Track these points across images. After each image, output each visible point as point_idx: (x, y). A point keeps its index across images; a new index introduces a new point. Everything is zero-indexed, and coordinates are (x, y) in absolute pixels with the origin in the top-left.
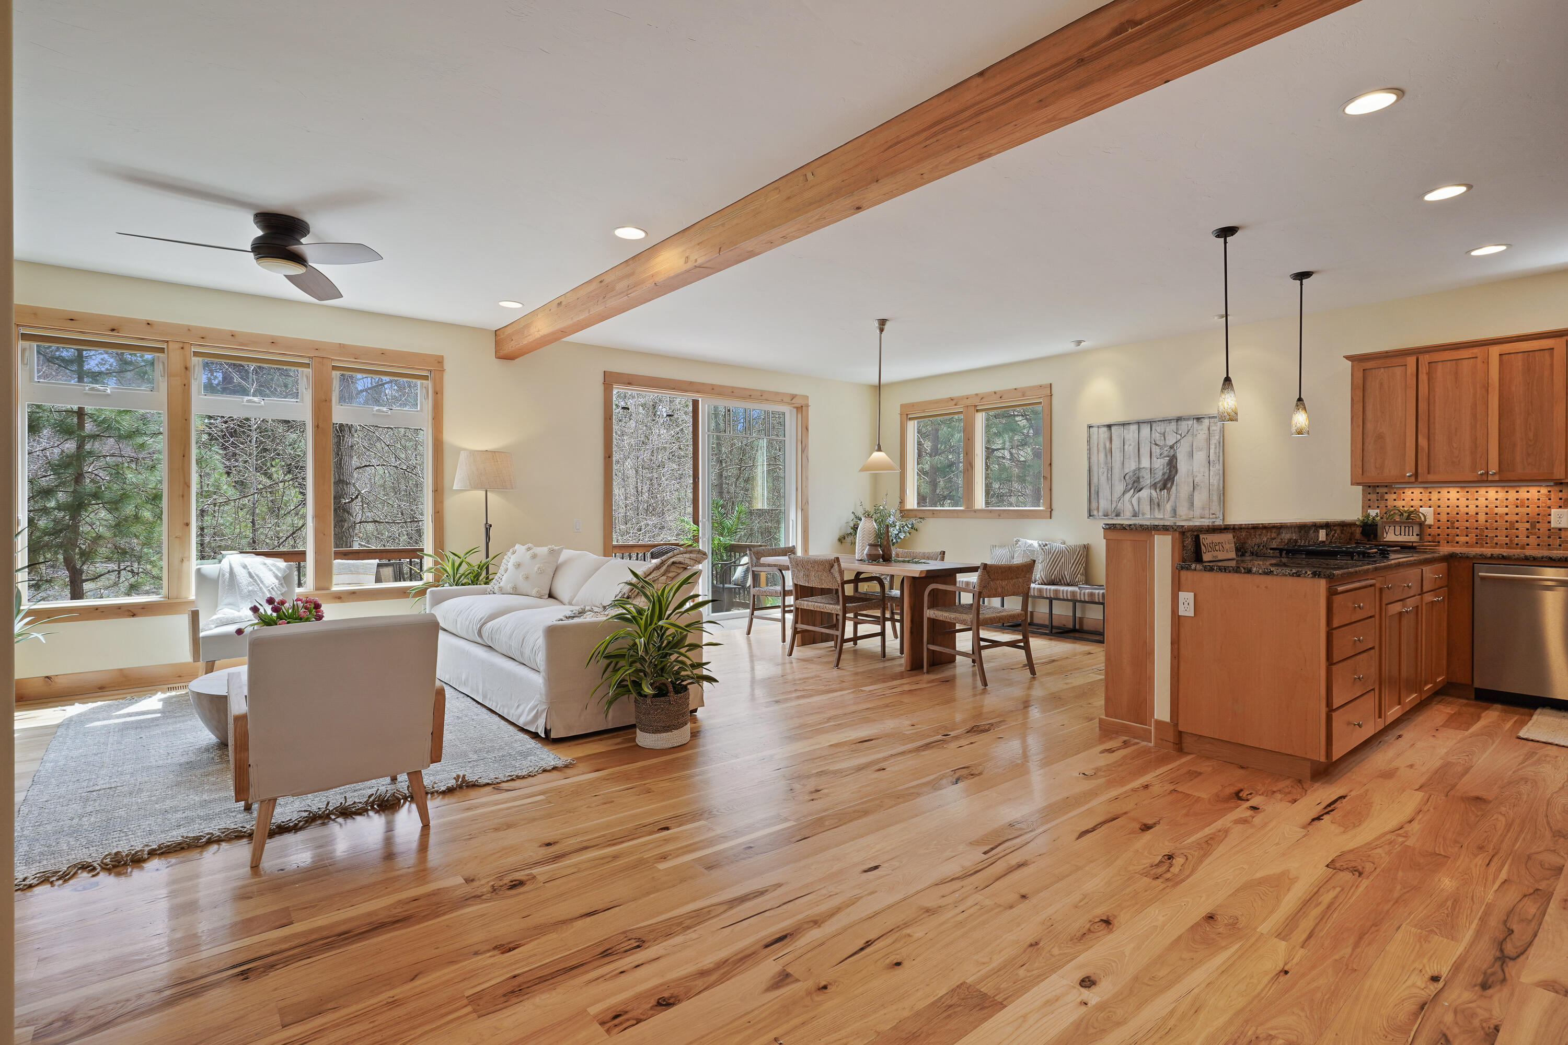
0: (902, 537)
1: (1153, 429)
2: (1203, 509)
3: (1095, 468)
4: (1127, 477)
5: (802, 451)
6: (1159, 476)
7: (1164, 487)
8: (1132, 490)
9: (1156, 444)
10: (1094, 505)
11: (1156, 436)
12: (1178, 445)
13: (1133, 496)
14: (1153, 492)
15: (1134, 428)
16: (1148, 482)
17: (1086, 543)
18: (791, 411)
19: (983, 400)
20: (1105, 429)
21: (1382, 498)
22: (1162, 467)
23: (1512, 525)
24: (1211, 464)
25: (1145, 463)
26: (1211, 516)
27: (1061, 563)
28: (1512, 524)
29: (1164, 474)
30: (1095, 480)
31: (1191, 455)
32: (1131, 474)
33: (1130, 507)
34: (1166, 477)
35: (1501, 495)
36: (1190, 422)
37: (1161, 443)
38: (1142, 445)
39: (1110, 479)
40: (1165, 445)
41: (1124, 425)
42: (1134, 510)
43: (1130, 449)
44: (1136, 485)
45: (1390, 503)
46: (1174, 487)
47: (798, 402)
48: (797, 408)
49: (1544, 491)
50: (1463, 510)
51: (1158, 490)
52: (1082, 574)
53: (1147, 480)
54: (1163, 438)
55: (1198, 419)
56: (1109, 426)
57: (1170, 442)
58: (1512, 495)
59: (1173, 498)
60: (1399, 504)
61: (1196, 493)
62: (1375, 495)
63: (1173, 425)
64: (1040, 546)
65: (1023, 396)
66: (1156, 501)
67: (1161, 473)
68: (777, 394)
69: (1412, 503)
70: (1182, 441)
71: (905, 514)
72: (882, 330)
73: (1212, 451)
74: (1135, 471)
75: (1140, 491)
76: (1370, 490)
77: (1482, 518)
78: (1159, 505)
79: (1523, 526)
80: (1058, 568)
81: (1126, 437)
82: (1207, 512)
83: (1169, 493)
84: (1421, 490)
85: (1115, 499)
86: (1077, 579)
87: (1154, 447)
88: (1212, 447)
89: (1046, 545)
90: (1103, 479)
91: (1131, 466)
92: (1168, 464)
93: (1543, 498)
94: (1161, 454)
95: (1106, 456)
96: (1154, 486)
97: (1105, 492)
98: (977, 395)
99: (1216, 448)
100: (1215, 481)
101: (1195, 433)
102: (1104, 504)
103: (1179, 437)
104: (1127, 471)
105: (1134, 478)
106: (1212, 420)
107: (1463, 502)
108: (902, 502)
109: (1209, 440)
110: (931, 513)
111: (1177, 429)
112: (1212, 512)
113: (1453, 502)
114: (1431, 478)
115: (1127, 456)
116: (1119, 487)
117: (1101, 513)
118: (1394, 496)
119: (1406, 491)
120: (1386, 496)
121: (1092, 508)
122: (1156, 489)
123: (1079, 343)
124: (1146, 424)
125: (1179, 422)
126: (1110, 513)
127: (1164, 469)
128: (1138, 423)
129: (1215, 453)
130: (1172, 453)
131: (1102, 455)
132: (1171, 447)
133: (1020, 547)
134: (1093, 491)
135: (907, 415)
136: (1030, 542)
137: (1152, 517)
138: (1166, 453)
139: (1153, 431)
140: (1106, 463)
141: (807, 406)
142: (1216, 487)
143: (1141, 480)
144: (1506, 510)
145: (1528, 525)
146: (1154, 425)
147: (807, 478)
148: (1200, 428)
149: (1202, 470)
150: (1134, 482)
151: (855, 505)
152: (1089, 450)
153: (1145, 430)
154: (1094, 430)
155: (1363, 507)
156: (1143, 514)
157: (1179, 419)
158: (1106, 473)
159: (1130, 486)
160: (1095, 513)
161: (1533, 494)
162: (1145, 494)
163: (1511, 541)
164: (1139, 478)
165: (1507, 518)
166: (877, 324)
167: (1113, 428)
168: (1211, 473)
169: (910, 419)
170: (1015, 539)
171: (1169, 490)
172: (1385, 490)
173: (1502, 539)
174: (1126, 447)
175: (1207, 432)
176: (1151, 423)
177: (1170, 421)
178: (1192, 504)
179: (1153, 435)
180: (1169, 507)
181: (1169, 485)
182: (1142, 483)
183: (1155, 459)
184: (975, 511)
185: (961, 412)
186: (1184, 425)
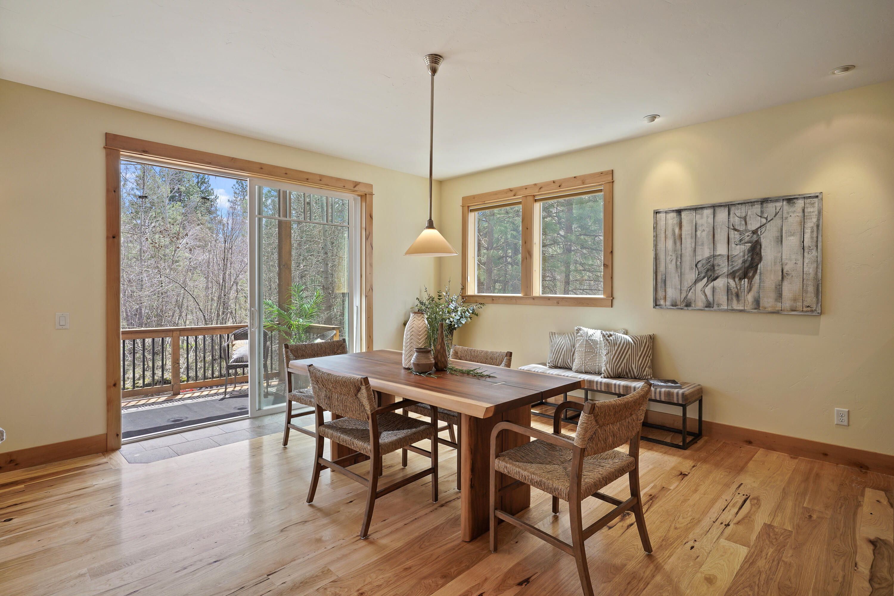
0: (464, 322)
1: (732, 213)
2: (795, 300)
3: (662, 256)
4: (699, 265)
5: (367, 239)
6: (738, 264)
7: (745, 275)
8: (706, 279)
9: (735, 230)
10: (661, 294)
11: (736, 220)
12: (763, 230)
13: (706, 285)
14: (731, 282)
15: (708, 212)
16: (725, 270)
17: (651, 334)
18: (355, 199)
19: (542, 189)
20: (674, 215)
22: (742, 254)
24: (806, 250)
25: (722, 249)
26: (805, 309)
27: (627, 356)
29: (744, 262)
30: (662, 268)
31: (780, 240)
32: (704, 262)
33: (703, 297)
34: (747, 265)
36: (779, 204)
37: (742, 228)
38: (718, 231)
39: (679, 267)
40: (746, 231)
41: (696, 209)
42: (707, 300)
43: (703, 235)
44: (709, 273)
46: (757, 277)
47: (362, 190)
48: (361, 196)
51: (737, 280)
52: (649, 367)
53: (724, 268)
54: (743, 222)
55: (790, 200)
56: (679, 212)
57: (753, 226)
59: (755, 288)
61: (786, 284)
63: (757, 209)
64: (604, 336)
65: (583, 183)
66: (734, 290)
67: (740, 261)
68: (338, 180)
70: (768, 225)
71: (466, 299)
72: (434, 71)
73: (807, 236)
74: (709, 258)
75: (715, 279)
78: (737, 295)
80: (625, 361)
81: (699, 222)
82: (799, 304)
83: (750, 283)
85: (685, 288)
86: (645, 373)
87: (732, 232)
88: (808, 232)
89: (611, 335)
90: (672, 267)
91: (705, 252)
92: (749, 251)
94: (741, 240)
95: (675, 243)
96: (732, 275)
97: (673, 280)
98: (535, 185)
99: (812, 232)
100: (810, 269)
101: (785, 215)
102: (672, 293)
103: (764, 221)
104: (699, 258)
105: (708, 266)
106: (808, 201)
108: (464, 288)
109: (803, 223)
110: (491, 299)
111: (762, 212)
112: (806, 304)
115: (699, 242)
116: (691, 276)
117: (668, 303)
121: (659, 298)
122: (734, 278)
123: (653, 118)
124: (722, 208)
125: (765, 205)
126: (679, 303)
127: (744, 256)
128: (714, 207)
129: (812, 238)
130: (755, 238)
131: (670, 243)
132: (755, 232)
133: (581, 336)
134: (659, 280)
135: (468, 207)
136: (591, 332)
137: (730, 308)
138: (747, 239)
139: (731, 215)
140: (675, 251)
141: (372, 194)
142: (812, 276)
143: (716, 268)
146: (733, 209)
147: (371, 265)
148: (792, 209)
149: (793, 257)
150: (708, 271)
151: (421, 291)
152: (656, 237)
153: (722, 214)
154: (662, 216)
156: (719, 305)
157: (764, 201)
158: (674, 262)
159: (703, 275)
160: (662, 302)
162: (720, 283)
164: (713, 266)
166: (427, 62)
167: (683, 214)
168: (806, 261)
169: (471, 211)
170: (576, 328)
171: (751, 279)
174: (699, 233)
175: (801, 214)
176: (729, 206)
177: (752, 203)
178: (779, 296)
179: (731, 219)
180: (750, 297)
181: (751, 274)
182: (717, 272)
183: (733, 245)
184: (534, 298)
185: (520, 203)
186: (771, 208)
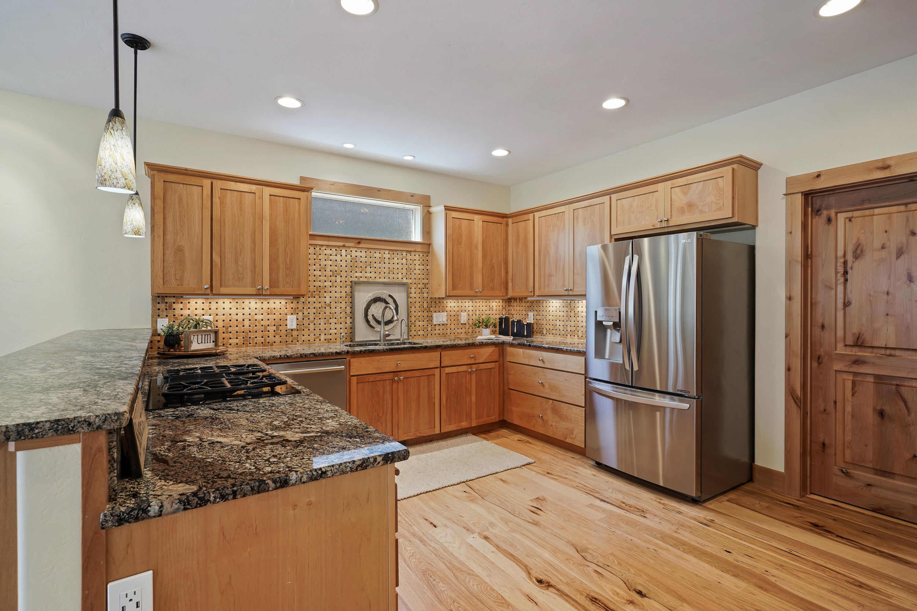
21: (170, 307)
23: (265, 329)
28: (265, 327)
35: (259, 305)
45: (178, 312)
49: (283, 302)
50: (234, 317)
58: (265, 305)
60: (186, 312)
62: (164, 304)
69: (196, 312)
76: (159, 300)
77: (247, 323)
79: (272, 329)
84: (203, 301)
93: (283, 308)
107: (234, 311)
113: (227, 311)
114: (223, 290)
118: (181, 306)
119: (191, 301)
120: (174, 306)
144: (262, 317)
145: (275, 328)
155: (152, 316)
161: (277, 304)
163: (265, 340)
165: (262, 323)
172: (173, 300)
173: (260, 340)
